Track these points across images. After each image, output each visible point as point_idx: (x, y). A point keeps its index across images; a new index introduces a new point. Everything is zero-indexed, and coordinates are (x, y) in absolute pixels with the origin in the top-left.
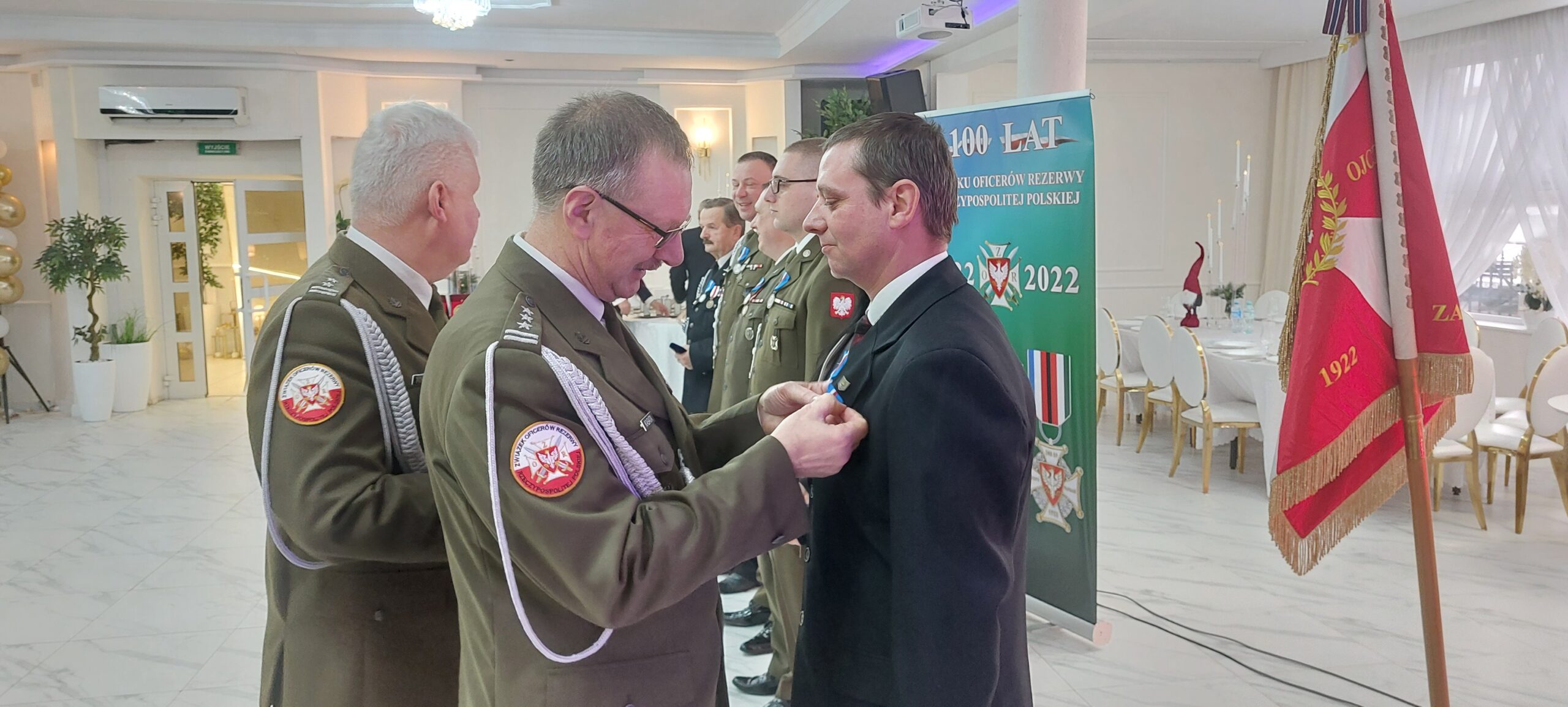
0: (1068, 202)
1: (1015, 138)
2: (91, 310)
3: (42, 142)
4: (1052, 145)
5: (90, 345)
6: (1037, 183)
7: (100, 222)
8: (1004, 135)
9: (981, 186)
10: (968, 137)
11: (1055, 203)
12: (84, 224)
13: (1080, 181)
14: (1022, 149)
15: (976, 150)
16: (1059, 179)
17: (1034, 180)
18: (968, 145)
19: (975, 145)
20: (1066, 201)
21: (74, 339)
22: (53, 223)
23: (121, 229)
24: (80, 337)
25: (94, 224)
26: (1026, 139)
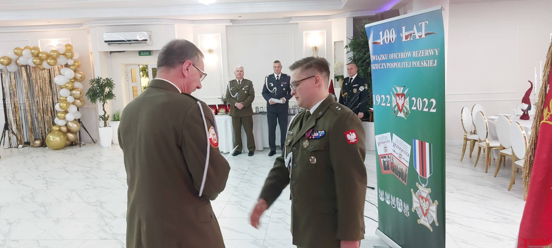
0: (431, 66)
1: (407, 34)
2: (104, 110)
3: (91, 53)
4: (424, 36)
5: (104, 121)
6: (417, 56)
7: (105, 80)
8: (402, 32)
9: (392, 58)
10: (387, 35)
11: (425, 66)
12: (100, 80)
13: (437, 54)
14: (410, 39)
15: (390, 41)
16: (427, 54)
17: (415, 54)
18: (387, 38)
19: (390, 38)
20: (430, 65)
21: (99, 119)
22: (91, 80)
23: (112, 82)
24: (101, 119)
25: (103, 81)
26: (412, 34)
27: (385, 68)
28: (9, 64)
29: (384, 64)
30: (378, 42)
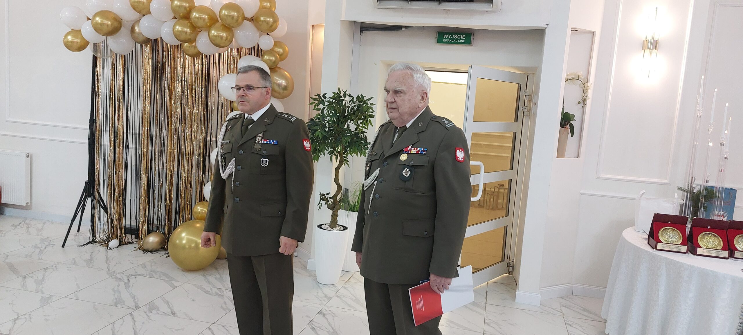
2: (336, 180)
3: (313, 26)
5: (331, 212)
7: (355, 100)
12: (343, 100)
21: (319, 204)
22: (317, 97)
23: (371, 108)
24: (323, 202)
25: (350, 102)
28: (114, 31)
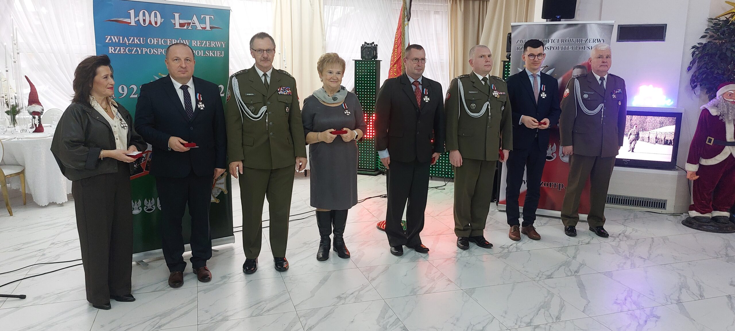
1: (182, 21)
4: (208, 28)
8: (174, 19)
9: (155, 43)
10: (144, 15)
11: (211, 55)
13: (224, 47)
14: (187, 28)
15: (150, 23)
17: (197, 44)
18: (144, 21)
19: (150, 21)
20: (217, 55)
26: (190, 23)
27: (140, 53)
29: (137, 50)
30: (125, 20)
